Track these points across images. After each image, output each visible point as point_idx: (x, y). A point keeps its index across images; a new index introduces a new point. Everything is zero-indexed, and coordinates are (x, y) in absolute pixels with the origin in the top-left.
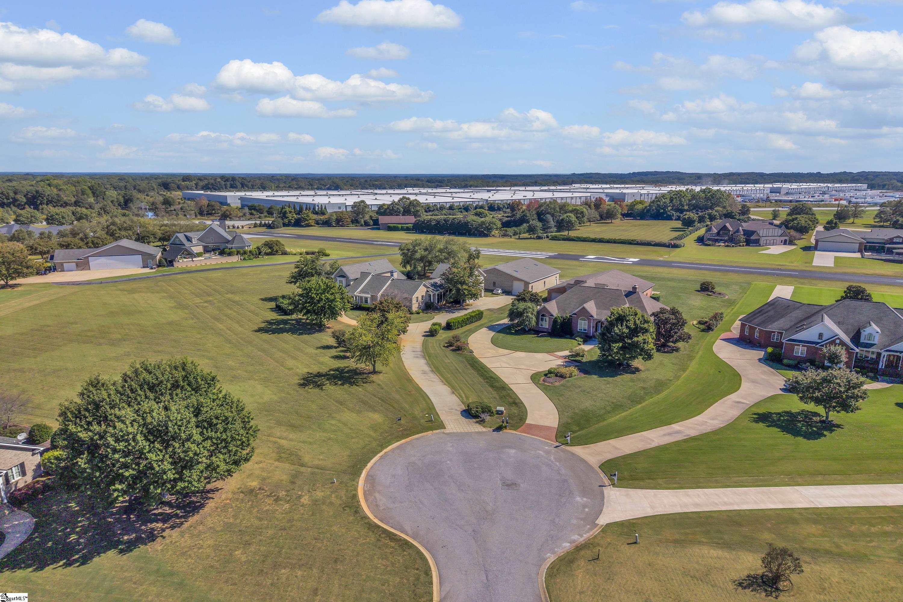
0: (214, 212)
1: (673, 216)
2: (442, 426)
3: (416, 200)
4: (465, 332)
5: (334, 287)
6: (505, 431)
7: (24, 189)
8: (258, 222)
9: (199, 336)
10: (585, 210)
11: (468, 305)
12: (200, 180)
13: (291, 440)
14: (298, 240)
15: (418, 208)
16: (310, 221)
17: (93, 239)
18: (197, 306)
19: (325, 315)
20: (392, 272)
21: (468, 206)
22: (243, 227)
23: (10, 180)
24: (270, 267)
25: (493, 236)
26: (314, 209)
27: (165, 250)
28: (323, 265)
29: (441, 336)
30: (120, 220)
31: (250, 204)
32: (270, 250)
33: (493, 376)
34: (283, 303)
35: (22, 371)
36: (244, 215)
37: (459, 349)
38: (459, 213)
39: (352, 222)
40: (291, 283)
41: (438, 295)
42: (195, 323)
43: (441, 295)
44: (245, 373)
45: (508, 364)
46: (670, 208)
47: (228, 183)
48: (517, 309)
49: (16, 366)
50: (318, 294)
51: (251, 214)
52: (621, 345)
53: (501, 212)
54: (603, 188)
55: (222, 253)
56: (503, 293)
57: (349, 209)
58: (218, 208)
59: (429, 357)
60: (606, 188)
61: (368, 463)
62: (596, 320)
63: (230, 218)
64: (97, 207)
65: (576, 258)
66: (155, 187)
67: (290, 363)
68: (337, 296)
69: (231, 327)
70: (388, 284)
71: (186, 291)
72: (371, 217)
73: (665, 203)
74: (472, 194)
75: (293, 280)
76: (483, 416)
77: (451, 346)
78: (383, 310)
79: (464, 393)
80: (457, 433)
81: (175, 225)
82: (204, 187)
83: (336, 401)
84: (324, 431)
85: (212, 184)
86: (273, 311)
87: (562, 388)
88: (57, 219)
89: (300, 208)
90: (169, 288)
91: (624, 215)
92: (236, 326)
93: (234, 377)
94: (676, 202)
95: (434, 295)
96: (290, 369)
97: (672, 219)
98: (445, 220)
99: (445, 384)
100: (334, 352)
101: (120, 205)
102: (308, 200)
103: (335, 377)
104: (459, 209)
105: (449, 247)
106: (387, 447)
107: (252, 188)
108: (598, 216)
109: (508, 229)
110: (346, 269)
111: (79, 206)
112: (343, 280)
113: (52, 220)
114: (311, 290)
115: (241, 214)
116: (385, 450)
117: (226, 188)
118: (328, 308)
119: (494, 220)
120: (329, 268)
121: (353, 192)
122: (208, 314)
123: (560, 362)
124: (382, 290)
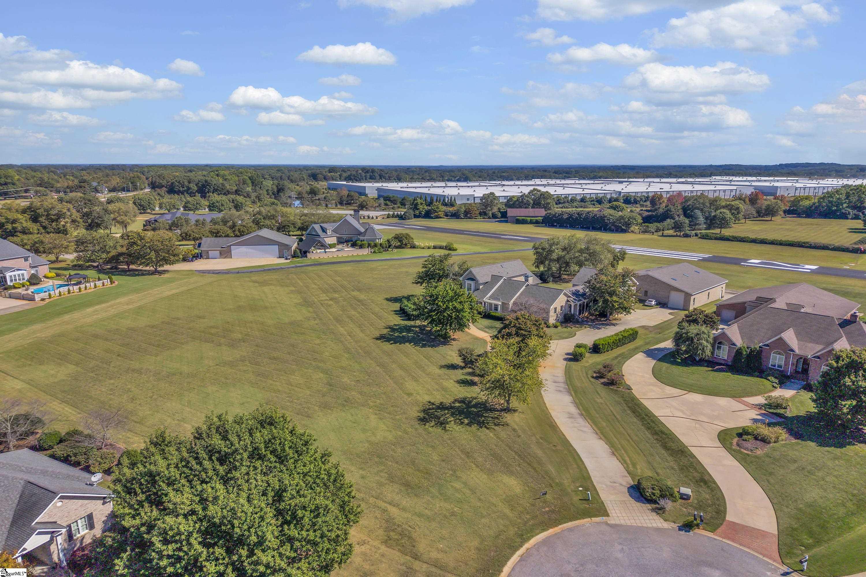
0: (352, 202)
1: (849, 214)
2: (602, 511)
3: (547, 192)
4: (616, 358)
5: (462, 294)
6: (697, 531)
7: (196, 178)
8: (391, 213)
9: (318, 341)
10: (741, 205)
11: (615, 319)
12: (345, 171)
13: (404, 509)
14: (427, 232)
15: (549, 201)
16: (440, 213)
17: (240, 227)
18: (322, 304)
19: (451, 326)
20: (527, 277)
21: (601, 199)
22: (377, 218)
23: (191, 171)
24: (399, 262)
25: (632, 231)
26: (444, 200)
27: (301, 240)
28: (452, 265)
29: (587, 362)
30: (265, 210)
31: (386, 195)
32: (399, 244)
33: (664, 429)
34: (407, 306)
35: (139, 372)
36: (380, 205)
37: (612, 383)
38: (592, 206)
39: (480, 214)
40: (417, 283)
41: (580, 305)
42: (317, 324)
43: (584, 306)
44: (360, 397)
45: (682, 411)
46: (845, 205)
47: (368, 175)
48: (687, 333)
49: (136, 365)
50: (445, 302)
51: (386, 205)
52: (854, 403)
53: (638, 205)
54: (749, 181)
55: (354, 245)
56: (657, 304)
57: (478, 201)
58: (357, 198)
59: (576, 392)
60: (752, 181)
61: (503, 566)
62: (799, 355)
63: (366, 208)
64: (253, 195)
65: (736, 262)
66: (305, 177)
67: (410, 385)
68: (466, 306)
69: (351, 332)
70: (521, 290)
71: (314, 286)
72: (499, 209)
73: (839, 199)
74: (603, 185)
75: (419, 280)
76: (662, 502)
77: (602, 377)
78: (520, 327)
79: (629, 457)
80: (627, 526)
81: (313, 215)
82: (347, 178)
83: (462, 451)
84: (447, 499)
85: (354, 175)
86: (396, 314)
87: (767, 459)
88: (217, 206)
89: (430, 200)
90: (299, 281)
91: (788, 212)
92: (357, 331)
93: (347, 400)
94: (854, 199)
95: (575, 306)
96: (409, 394)
97: (847, 218)
98: (578, 214)
99: (601, 438)
100: (460, 374)
101: (273, 194)
102: (438, 191)
103: (460, 412)
104: (592, 201)
105: (592, 247)
106: (529, 539)
107: (389, 179)
108: (754, 213)
109: (650, 225)
110: (476, 271)
111: (239, 195)
112: (472, 283)
113: (213, 207)
114: (437, 298)
115: (377, 205)
116: (527, 546)
117: (366, 179)
118: (455, 318)
119: (634, 214)
120: (457, 269)
121: (482, 184)
122: (331, 315)
123: (754, 414)
124: (515, 297)
